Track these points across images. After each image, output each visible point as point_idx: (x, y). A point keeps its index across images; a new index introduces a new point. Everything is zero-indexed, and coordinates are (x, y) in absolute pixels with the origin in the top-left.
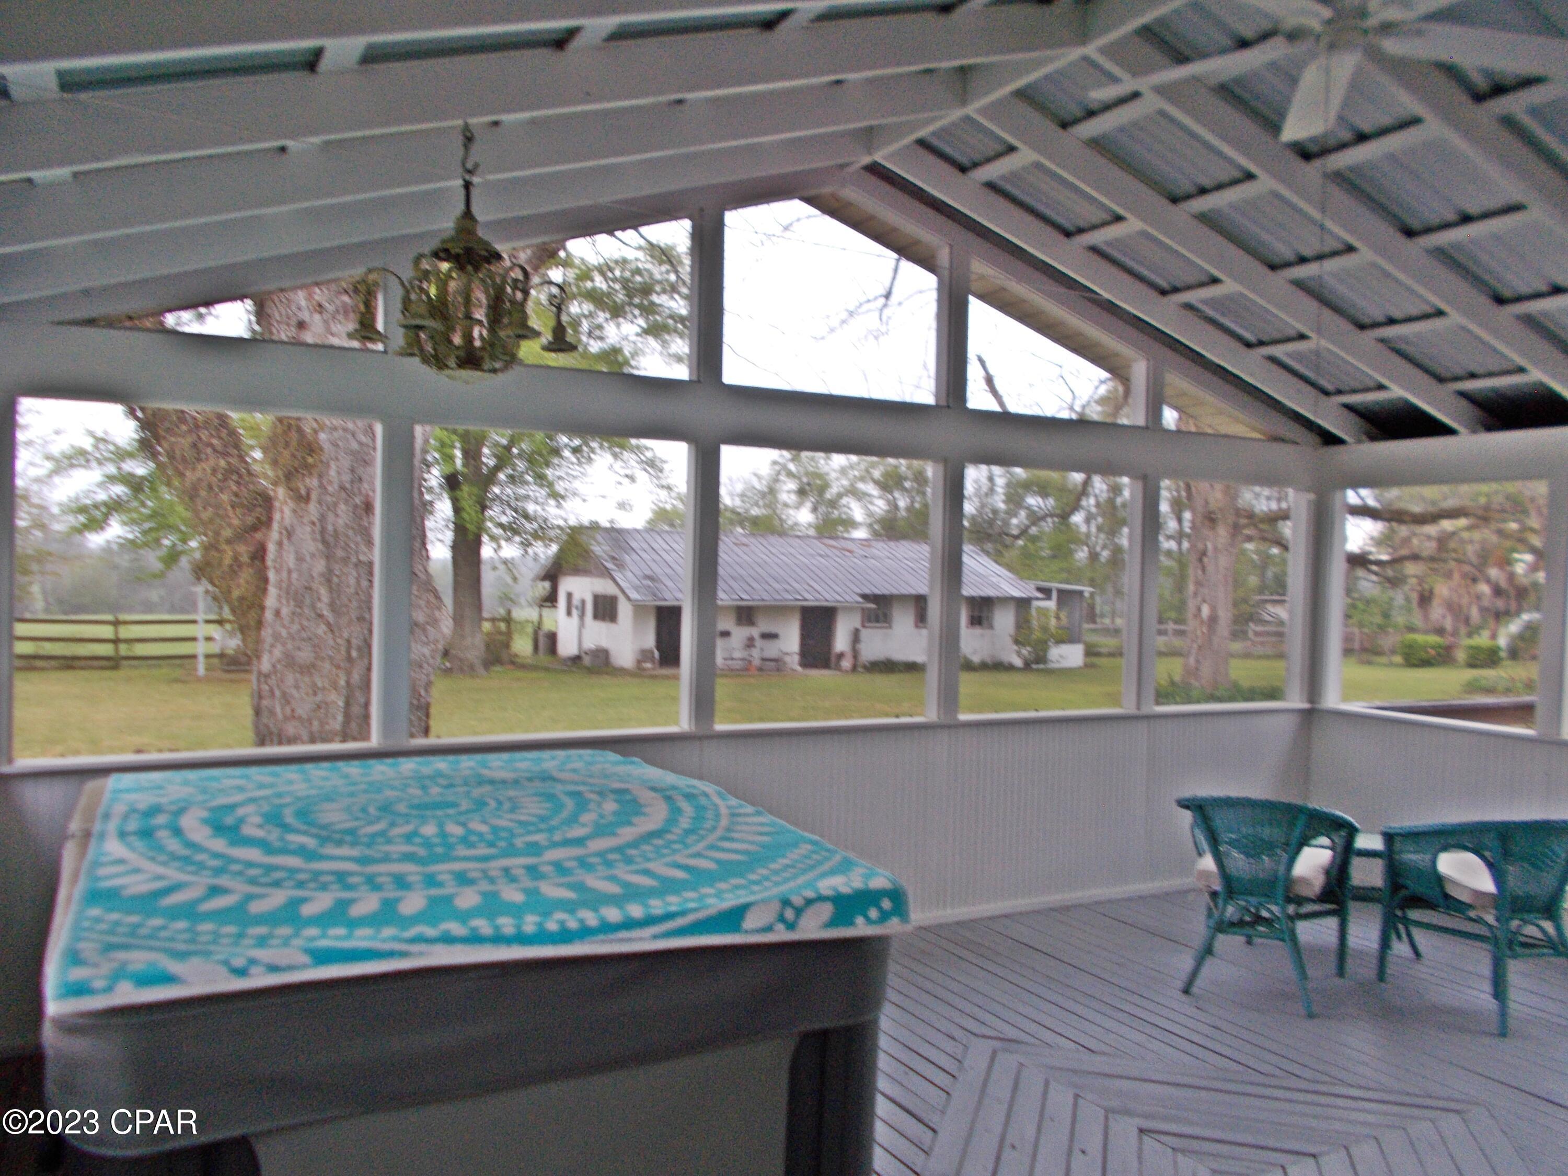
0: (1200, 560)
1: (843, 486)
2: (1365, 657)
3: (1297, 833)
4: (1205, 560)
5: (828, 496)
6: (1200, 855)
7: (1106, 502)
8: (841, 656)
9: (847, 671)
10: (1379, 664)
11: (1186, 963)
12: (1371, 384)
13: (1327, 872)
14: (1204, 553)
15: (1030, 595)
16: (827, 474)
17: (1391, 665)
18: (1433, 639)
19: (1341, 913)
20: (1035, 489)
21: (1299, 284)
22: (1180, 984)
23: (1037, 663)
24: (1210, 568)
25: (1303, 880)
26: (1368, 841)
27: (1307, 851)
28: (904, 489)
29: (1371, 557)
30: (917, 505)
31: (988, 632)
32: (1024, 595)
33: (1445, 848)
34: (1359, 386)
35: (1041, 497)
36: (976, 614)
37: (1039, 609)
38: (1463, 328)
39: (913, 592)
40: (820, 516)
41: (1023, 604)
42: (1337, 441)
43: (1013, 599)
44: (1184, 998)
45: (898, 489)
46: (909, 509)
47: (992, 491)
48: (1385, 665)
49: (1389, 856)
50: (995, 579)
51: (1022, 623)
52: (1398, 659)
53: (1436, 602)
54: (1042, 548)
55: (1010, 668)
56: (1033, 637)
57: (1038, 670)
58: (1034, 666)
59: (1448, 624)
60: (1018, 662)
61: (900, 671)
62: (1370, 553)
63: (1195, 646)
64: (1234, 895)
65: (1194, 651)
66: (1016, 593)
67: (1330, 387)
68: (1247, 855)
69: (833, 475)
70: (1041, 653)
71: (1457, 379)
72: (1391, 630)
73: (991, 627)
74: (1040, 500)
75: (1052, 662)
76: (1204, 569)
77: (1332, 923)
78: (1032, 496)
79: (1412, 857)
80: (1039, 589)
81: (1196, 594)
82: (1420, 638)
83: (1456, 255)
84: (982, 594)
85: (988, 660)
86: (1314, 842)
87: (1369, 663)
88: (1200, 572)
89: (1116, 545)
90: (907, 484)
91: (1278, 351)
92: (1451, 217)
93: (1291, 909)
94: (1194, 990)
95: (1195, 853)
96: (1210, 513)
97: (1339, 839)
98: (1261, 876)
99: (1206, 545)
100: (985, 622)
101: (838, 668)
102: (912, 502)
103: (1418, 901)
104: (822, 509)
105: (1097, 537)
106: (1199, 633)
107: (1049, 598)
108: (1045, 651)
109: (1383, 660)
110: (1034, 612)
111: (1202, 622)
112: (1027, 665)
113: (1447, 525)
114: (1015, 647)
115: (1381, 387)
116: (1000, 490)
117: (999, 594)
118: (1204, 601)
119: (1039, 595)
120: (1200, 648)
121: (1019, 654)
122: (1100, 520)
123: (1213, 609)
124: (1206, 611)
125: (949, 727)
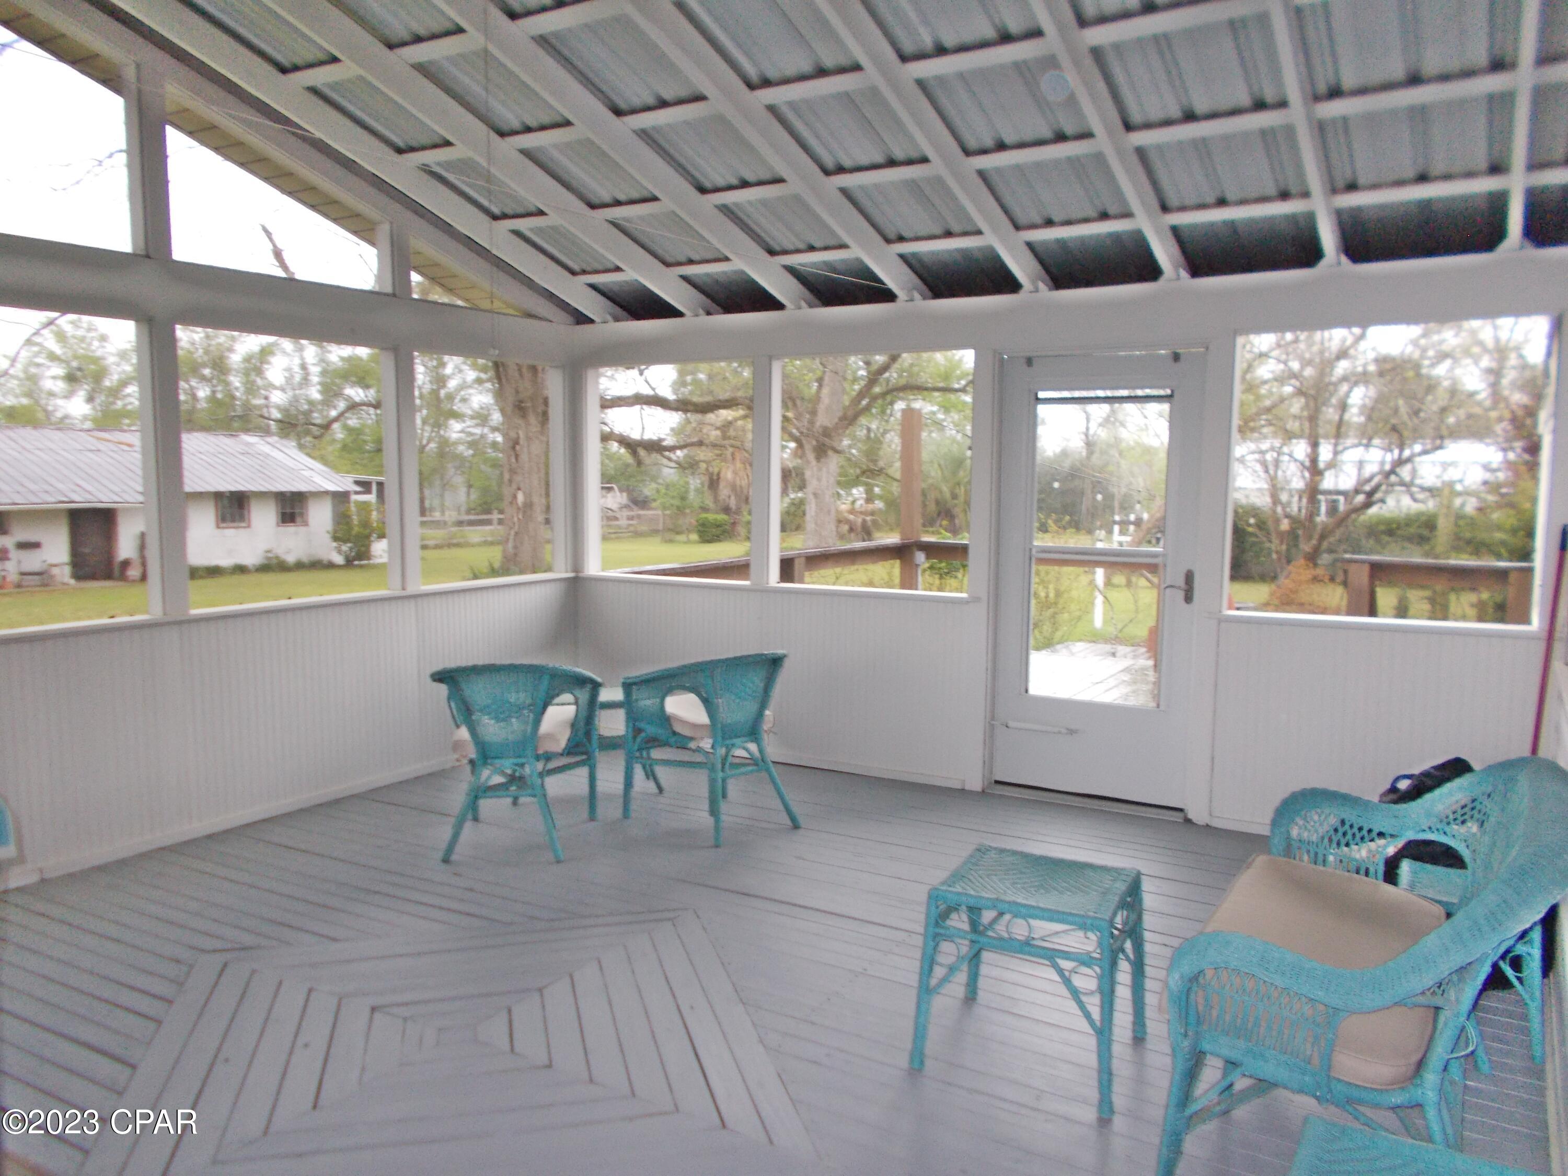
0: (514, 448)
1: (124, 371)
2: (669, 535)
3: (541, 694)
4: (518, 448)
5: (107, 383)
6: (458, 727)
7: (430, 393)
8: (126, 564)
9: (134, 581)
10: (679, 542)
11: (446, 833)
12: (611, 266)
13: (573, 725)
14: (516, 442)
15: (348, 489)
16: (103, 358)
17: (688, 542)
18: (722, 517)
19: (589, 762)
20: (354, 379)
21: (526, 153)
22: (440, 855)
23: (360, 559)
24: (524, 457)
25: (550, 736)
26: (611, 693)
27: (552, 711)
28: (203, 378)
29: (665, 443)
30: (219, 396)
31: (302, 530)
32: (341, 490)
33: (670, 691)
34: (600, 268)
35: (362, 388)
36: (288, 510)
37: (356, 502)
38: (674, 212)
39: (212, 489)
40: (99, 408)
41: (341, 498)
42: (587, 320)
43: (327, 493)
44: (444, 867)
45: (194, 377)
46: (212, 399)
47: (306, 379)
48: (685, 543)
49: (627, 704)
50: (307, 473)
51: (342, 519)
52: (694, 537)
53: (722, 485)
54: (365, 442)
55: (331, 566)
56: (354, 532)
57: (361, 566)
58: (356, 563)
59: (733, 503)
60: (339, 559)
61: (201, 577)
62: (664, 440)
63: (512, 533)
64: (489, 761)
65: (512, 537)
66: (332, 487)
67: (576, 268)
68: (498, 720)
69: (111, 360)
70: (363, 549)
71: (680, 264)
72: (688, 511)
73: (306, 524)
74: (360, 391)
75: (375, 557)
76: (517, 457)
77: (584, 772)
78: (352, 387)
79: (646, 702)
80: (357, 483)
81: (510, 481)
82: (711, 517)
83: (656, 136)
84: (294, 489)
85: (305, 559)
86: (557, 700)
87: (671, 541)
88: (513, 460)
89: (441, 437)
90: (207, 372)
91: (522, 225)
92: (651, 101)
93: (540, 766)
94: (454, 857)
95: (453, 725)
96: (521, 402)
97: (584, 695)
98: (510, 737)
99: (517, 433)
100: (298, 519)
101: (123, 577)
102: (214, 392)
103: (654, 742)
104: (100, 398)
105: (423, 430)
106: (516, 519)
107: (368, 491)
108: (368, 547)
109: (682, 538)
110: (353, 508)
111: (519, 509)
112: (349, 563)
113: (725, 414)
114: (335, 544)
115: (618, 269)
116: (315, 379)
117: (313, 489)
118: (519, 489)
119: (358, 489)
120: (516, 534)
121: (340, 552)
122: (425, 412)
123: (528, 495)
124: (520, 497)
125: (180, 623)
